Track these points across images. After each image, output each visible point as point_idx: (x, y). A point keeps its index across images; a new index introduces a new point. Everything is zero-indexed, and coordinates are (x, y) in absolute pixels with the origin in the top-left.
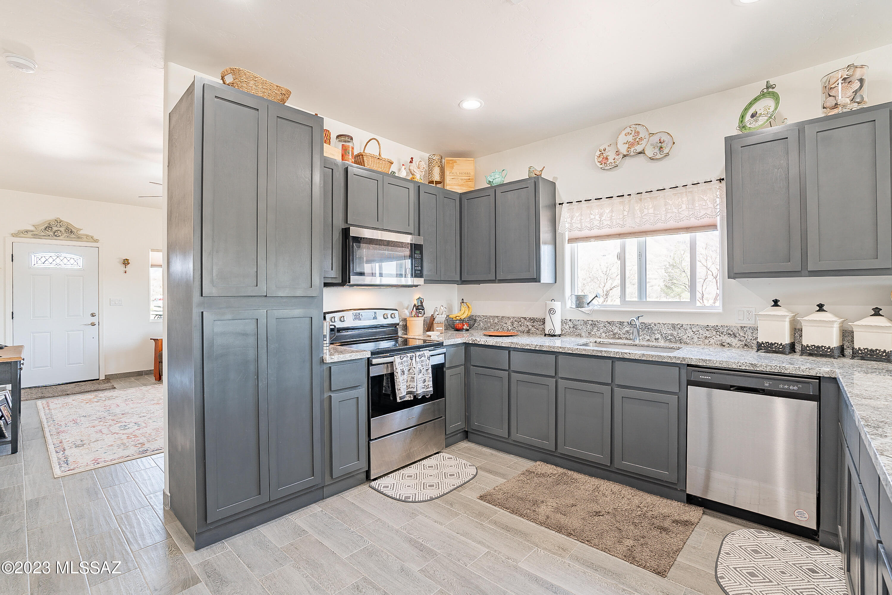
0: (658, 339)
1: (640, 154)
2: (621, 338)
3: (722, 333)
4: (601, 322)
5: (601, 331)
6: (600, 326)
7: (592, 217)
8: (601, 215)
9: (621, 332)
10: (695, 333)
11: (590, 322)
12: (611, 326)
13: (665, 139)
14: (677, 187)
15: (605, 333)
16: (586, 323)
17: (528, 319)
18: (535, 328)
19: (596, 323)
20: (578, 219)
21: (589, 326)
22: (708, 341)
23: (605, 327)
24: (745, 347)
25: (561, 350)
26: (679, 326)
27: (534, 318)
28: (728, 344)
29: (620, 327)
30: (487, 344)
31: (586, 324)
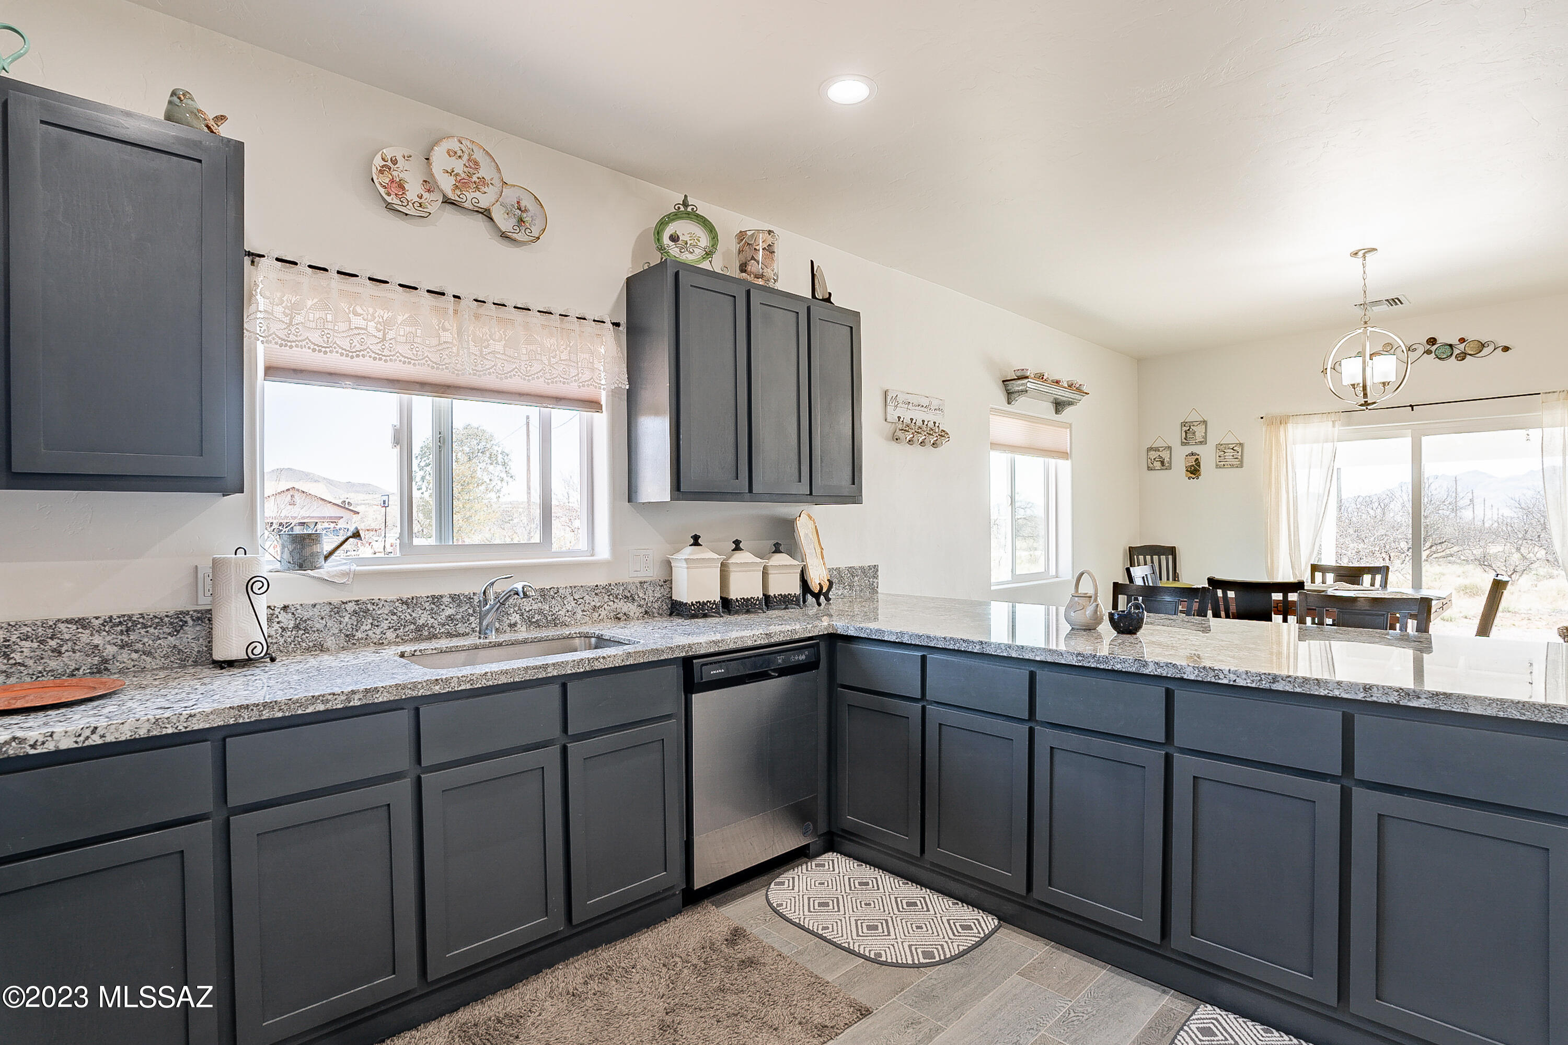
0: (515, 624)
1: (475, 213)
2: (433, 637)
3: (617, 598)
4: (383, 602)
5: (385, 625)
6: (379, 612)
7: (357, 321)
8: (386, 325)
9: (436, 622)
10: (578, 603)
11: (351, 607)
12: (409, 611)
13: (529, 207)
14: (551, 313)
15: (396, 630)
16: (336, 610)
17: (96, 623)
18: (136, 651)
19: (369, 606)
20: (311, 315)
21: (347, 619)
22: (597, 615)
23: (395, 614)
24: (646, 616)
25: (437, 689)
26: (552, 593)
27: (130, 617)
28: (625, 614)
29: (432, 609)
30: (100, 741)
31: (338, 613)
